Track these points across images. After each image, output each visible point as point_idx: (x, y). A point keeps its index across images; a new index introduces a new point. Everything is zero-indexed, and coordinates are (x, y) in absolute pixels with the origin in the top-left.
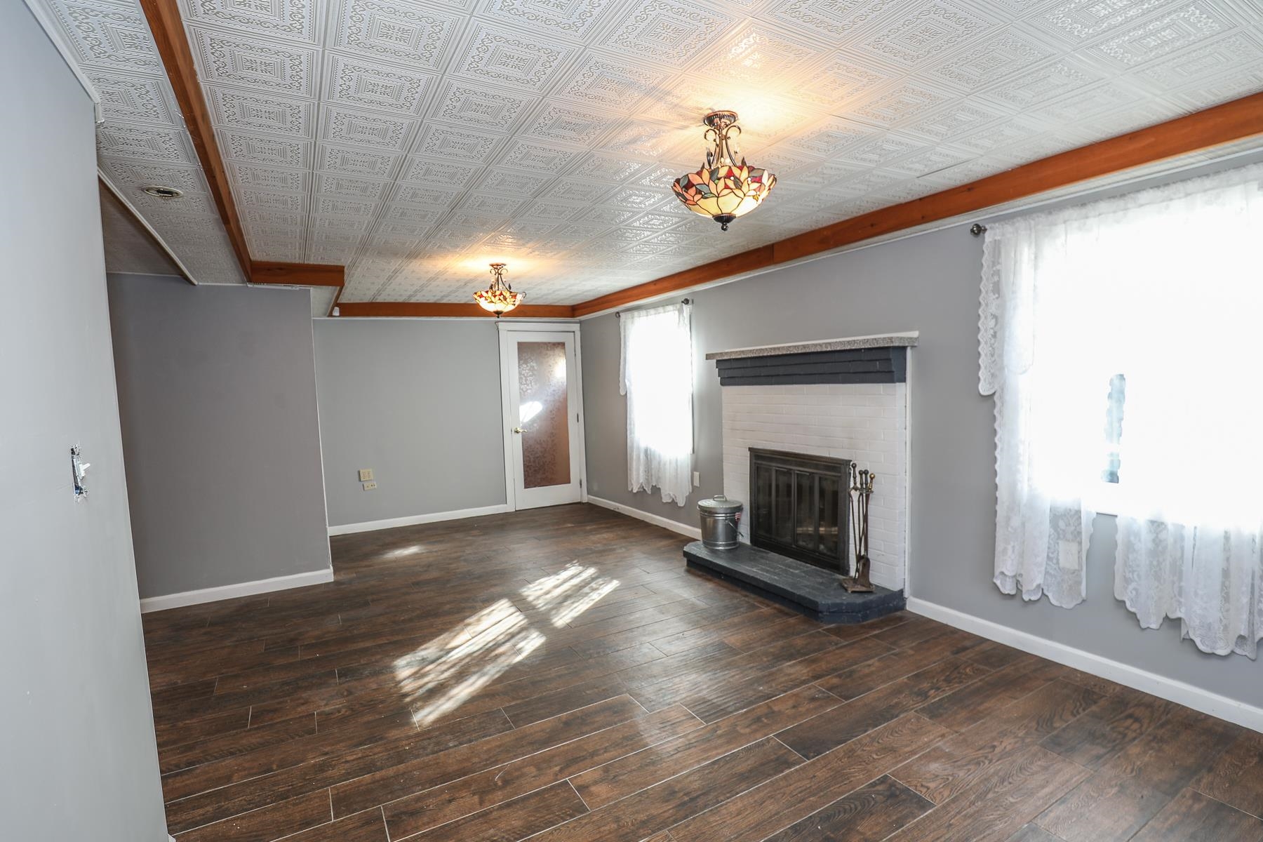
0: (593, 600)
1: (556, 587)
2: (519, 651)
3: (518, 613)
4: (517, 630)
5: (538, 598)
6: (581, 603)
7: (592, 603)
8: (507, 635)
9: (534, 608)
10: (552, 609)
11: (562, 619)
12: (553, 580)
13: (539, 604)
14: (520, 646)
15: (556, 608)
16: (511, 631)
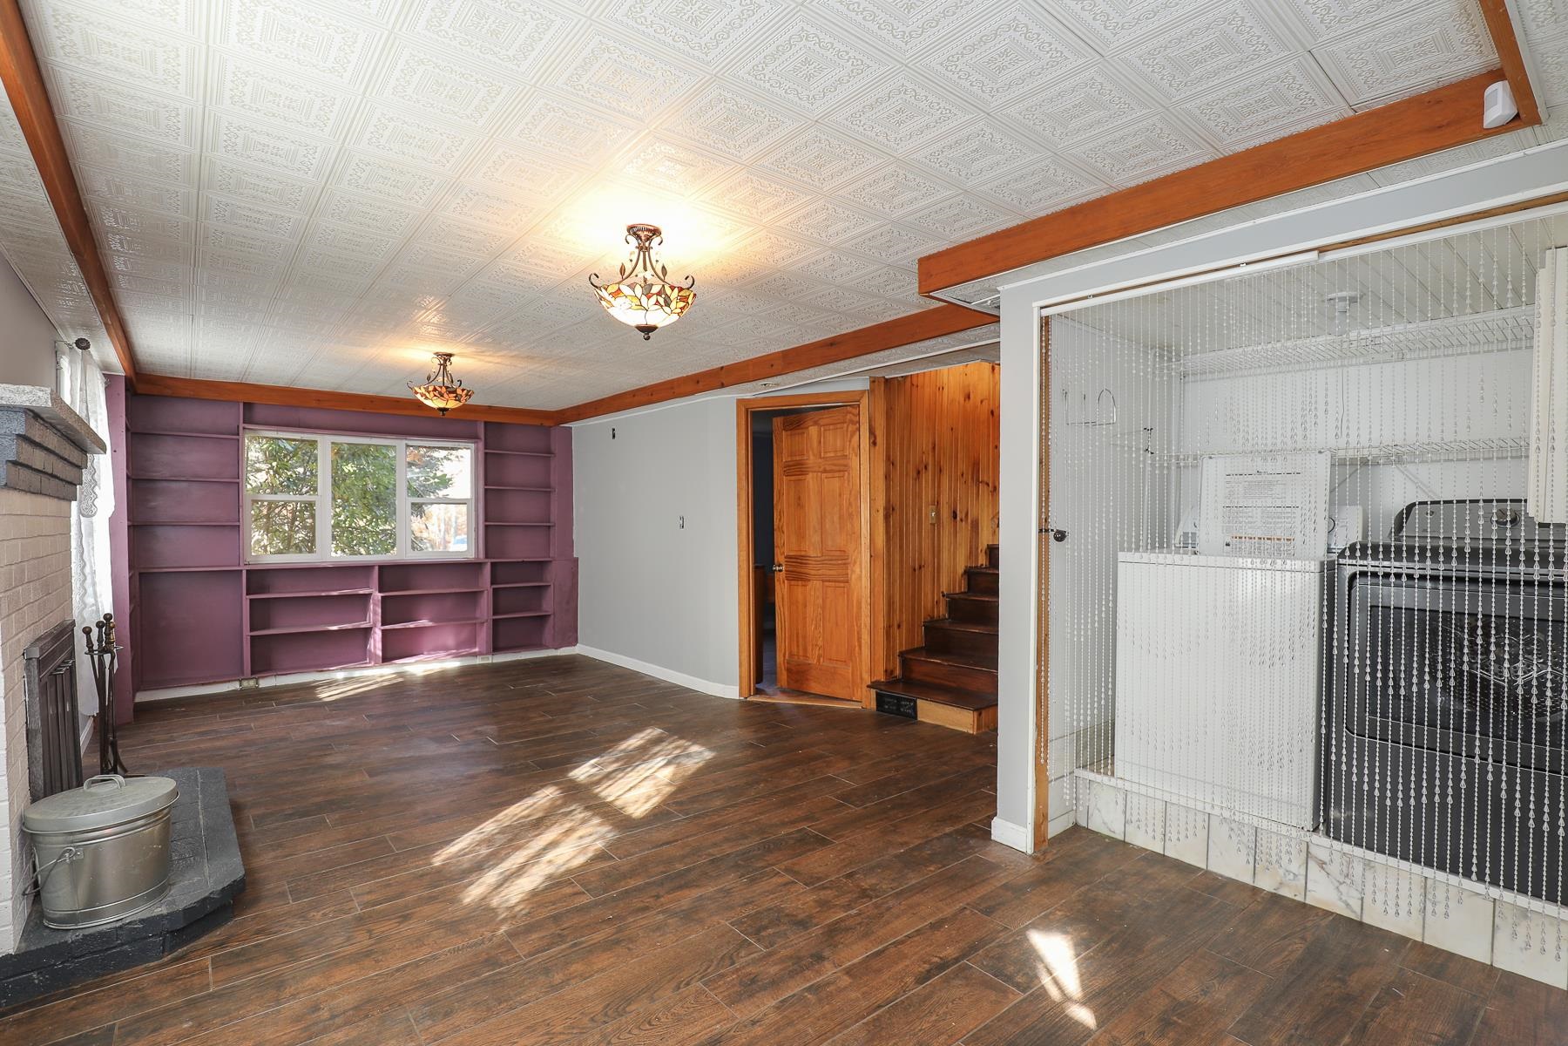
0: (496, 821)
1: (553, 845)
2: (594, 766)
3: (609, 799)
4: (604, 782)
5: (584, 822)
6: (516, 814)
7: (500, 816)
8: (614, 778)
9: (587, 808)
10: (560, 806)
11: (547, 795)
12: (560, 861)
13: (580, 813)
14: (597, 771)
15: (556, 807)
16: (610, 782)
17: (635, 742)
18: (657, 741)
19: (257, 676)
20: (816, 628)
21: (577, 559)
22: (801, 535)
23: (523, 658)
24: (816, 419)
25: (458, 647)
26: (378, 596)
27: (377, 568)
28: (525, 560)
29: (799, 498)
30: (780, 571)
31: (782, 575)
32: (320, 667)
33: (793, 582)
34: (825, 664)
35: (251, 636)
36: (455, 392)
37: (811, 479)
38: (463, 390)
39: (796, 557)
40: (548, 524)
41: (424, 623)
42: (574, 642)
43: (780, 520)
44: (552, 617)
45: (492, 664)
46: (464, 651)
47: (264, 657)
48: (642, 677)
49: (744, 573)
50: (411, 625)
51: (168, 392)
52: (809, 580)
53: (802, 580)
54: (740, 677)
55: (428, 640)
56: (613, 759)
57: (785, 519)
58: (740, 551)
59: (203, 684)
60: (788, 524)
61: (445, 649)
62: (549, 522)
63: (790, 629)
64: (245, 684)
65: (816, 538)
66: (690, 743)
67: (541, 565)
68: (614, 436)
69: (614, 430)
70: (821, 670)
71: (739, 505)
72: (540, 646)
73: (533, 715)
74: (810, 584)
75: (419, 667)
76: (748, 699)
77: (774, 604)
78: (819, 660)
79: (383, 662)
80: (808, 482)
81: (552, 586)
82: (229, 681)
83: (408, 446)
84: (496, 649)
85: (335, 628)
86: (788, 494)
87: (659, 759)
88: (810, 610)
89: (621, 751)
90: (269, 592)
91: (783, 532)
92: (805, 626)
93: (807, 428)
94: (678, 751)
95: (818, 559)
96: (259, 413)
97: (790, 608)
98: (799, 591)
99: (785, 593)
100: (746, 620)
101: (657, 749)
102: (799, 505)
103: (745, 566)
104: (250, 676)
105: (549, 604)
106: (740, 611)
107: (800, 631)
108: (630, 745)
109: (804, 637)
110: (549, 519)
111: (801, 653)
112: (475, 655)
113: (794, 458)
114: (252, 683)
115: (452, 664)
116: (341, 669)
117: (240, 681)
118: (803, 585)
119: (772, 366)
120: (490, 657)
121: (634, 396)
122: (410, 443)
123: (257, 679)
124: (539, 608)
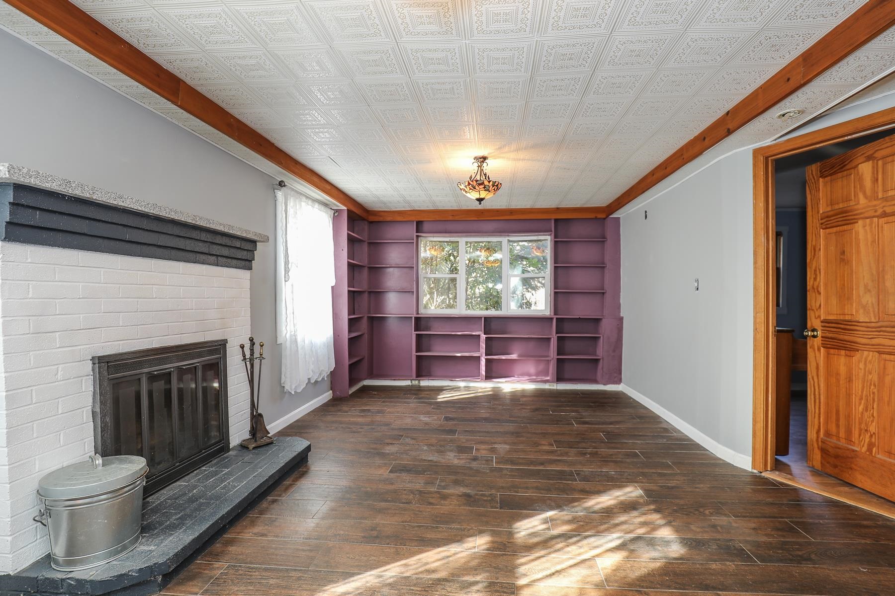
0: (405, 565)
2: (545, 521)
4: (537, 549)
7: (415, 559)
8: (552, 547)
10: (470, 570)
11: (474, 546)
14: (544, 526)
15: (467, 568)
16: (542, 553)
17: (605, 500)
18: (629, 507)
19: (419, 379)
20: (866, 409)
21: (622, 318)
22: (845, 294)
23: (579, 388)
24: (871, 152)
25: (537, 374)
26: (483, 337)
27: (483, 319)
28: (581, 317)
29: (843, 253)
30: (814, 336)
31: (817, 342)
32: (452, 377)
33: (832, 351)
34: (879, 456)
35: (416, 355)
36: (483, 184)
37: (861, 230)
38: (489, 182)
39: (836, 322)
40: (603, 291)
41: (514, 356)
42: (619, 381)
43: (815, 279)
44: (601, 360)
45: (557, 390)
46: (540, 378)
47: (423, 368)
48: (661, 422)
49: (761, 337)
50: (503, 357)
51: (381, 219)
52: (858, 350)
53: (845, 349)
54: (754, 448)
55: (519, 368)
56: (569, 517)
57: (822, 278)
58: (756, 312)
59: (394, 380)
60: (826, 285)
61: (529, 375)
62: (603, 290)
63: (827, 404)
64: (414, 382)
65: (869, 299)
66: (662, 522)
67: (597, 321)
68: (646, 217)
69: (646, 212)
70: (872, 462)
71: (755, 263)
72: (595, 381)
73: (543, 443)
74: (858, 355)
75: (508, 386)
76: (763, 474)
77: (806, 372)
78: (870, 450)
79: (486, 379)
80: (857, 233)
81: (602, 337)
82: (406, 380)
83: (509, 241)
84: (560, 379)
85: (459, 355)
86: (826, 248)
87: (615, 535)
88: (857, 386)
89: (586, 509)
90: (430, 331)
91: (820, 293)
92: (849, 403)
93: (856, 166)
94: (641, 531)
95: (873, 325)
96: (426, 226)
97: (827, 380)
98: (841, 361)
99: (821, 364)
100: (762, 388)
101: (623, 518)
102: (842, 260)
103: (762, 329)
104: (415, 378)
105: (601, 350)
106: (755, 378)
107: (841, 409)
108: (598, 503)
109: (848, 417)
110: (603, 287)
111: (842, 434)
112: (546, 382)
113: (836, 207)
114: (417, 382)
115: (530, 387)
116: (463, 380)
117: (411, 380)
118: (847, 355)
119: (788, 80)
120: (555, 384)
121: (653, 175)
122: (511, 239)
123: (419, 380)
124: (595, 354)
